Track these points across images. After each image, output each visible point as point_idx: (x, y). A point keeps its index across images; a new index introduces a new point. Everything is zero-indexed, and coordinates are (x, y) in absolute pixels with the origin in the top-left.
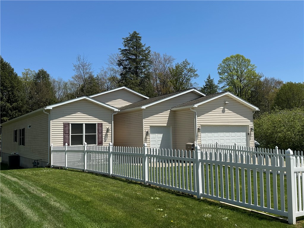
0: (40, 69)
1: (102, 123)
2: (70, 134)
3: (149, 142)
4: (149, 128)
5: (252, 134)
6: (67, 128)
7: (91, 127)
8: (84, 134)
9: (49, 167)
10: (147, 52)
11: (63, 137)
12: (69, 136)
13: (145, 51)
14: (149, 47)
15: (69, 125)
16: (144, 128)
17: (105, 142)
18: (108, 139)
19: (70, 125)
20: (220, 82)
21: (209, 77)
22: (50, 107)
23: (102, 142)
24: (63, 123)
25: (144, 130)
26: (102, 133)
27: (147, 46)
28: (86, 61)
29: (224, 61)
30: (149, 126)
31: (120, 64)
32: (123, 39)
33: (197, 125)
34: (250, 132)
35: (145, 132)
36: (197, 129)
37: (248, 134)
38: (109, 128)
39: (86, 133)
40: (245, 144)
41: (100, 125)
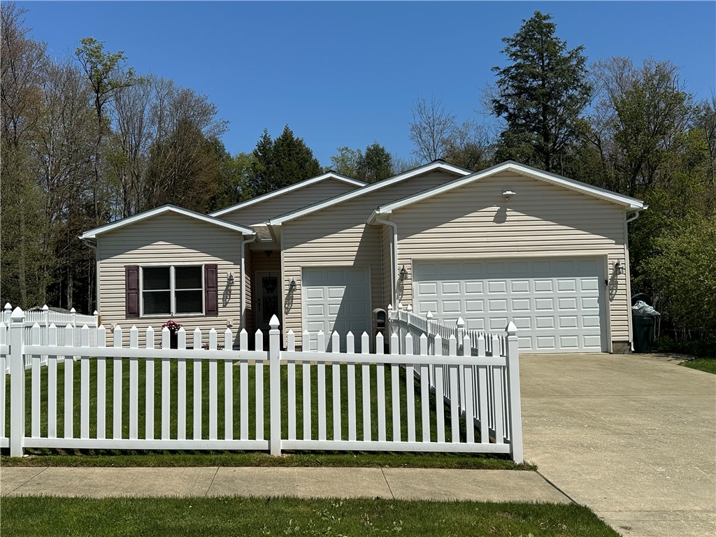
1: (216, 265)
2: (141, 291)
3: (298, 306)
4: (300, 273)
5: (621, 282)
6: (133, 277)
7: (188, 274)
8: (173, 289)
9: (90, 359)
11: (124, 296)
12: (138, 293)
14: (580, 48)
15: (138, 270)
16: (283, 273)
17: (224, 306)
18: (231, 301)
19: (141, 269)
22: (91, 234)
23: (217, 308)
24: (125, 267)
25: (284, 278)
26: (217, 287)
30: (299, 268)
31: (500, 109)
33: (397, 262)
34: (610, 277)
35: (287, 283)
36: (397, 272)
37: (604, 283)
38: (234, 275)
39: (176, 288)
40: (596, 311)
41: (212, 269)
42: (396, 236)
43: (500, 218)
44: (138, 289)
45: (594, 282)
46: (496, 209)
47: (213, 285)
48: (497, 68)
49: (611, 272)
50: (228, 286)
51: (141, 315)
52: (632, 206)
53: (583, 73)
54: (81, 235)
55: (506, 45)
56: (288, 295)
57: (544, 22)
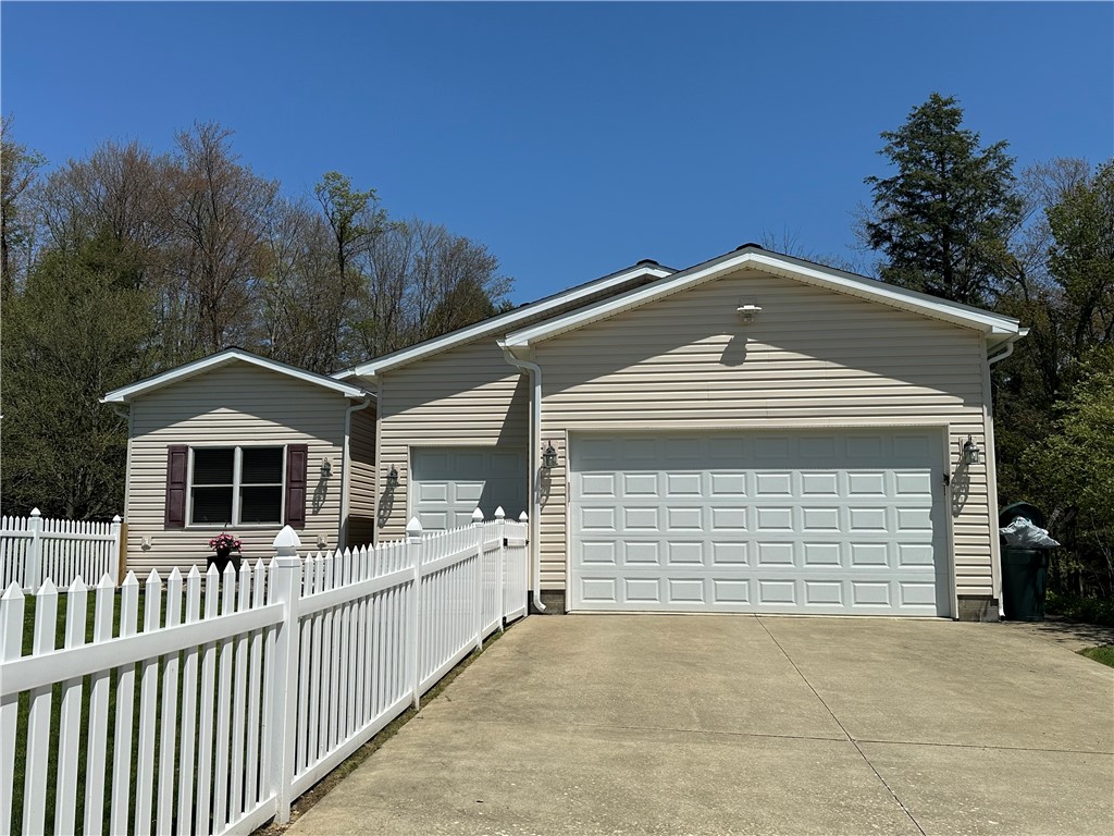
1: (306, 446)
2: (190, 485)
4: (407, 457)
5: (975, 478)
6: (178, 464)
7: (262, 460)
8: (237, 485)
11: (165, 493)
12: (184, 489)
13: (978, 164)
14: (1003, 144)
15: (186, 453)
16: (379, 458)
17: (315, 513)
18: (326, 504)
19: (191, 451)
22: (117, 396)
23: (304, 515)
24: (168, 447)
25: (379, 466)
26: (305, 480)
27: (987, 143)
30: (405, 450)
31: (878, 237)
32: (883, 135)
33: (540, 434)
34: (953, 468)
35: (385, 474)
36: (539, 453)
37: (942, 482)
38: (333, 463)
39: (242, 482)
40: (926, 535)
41: (300, 452)
42: (538, 389)
43: (733, 356)
44: (185, 483)
45: (923, 478)
46: (727, 338)
47: (299, 481)
48: (874, 178)
49: (955, 458)
50: (322, 480)
51: (187, 525)
52: (995, 330)
53: (1007, 182)
54: (103, 397)
55: (886, 143)
56: (386, 494)
57: (945, 108)
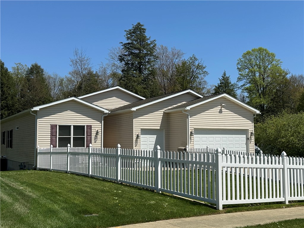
0: (34, 63)
1: (91, 126)
2: (58, 136)
3: (139, 145)
4: (140, 131)
5: (252, 139)
6: (54, 130)
7: (79, 129)
9: (35, 169)
10: (152, 46)
11: (50, 138)
12: (56, 138)
13: (150, 44)
14: (155, 40)
15: (56, 127)
16: (134, 131)
19: (58, 126)
20: (239, 79)
21: (225, 74)
22: (37, 108)
24: (51, 125)
25: (134, 133)
26: (91, 135)
27: (152, 40)
28: (84, 56)
29: (244, 56)
30: (140, 129)
31: (121, 59)
32: (125, 31)
33: (189, 129)
34: (249, 136)
35: (135, 135)
36: (189, 133)
37: (247, 139)
38: (99, 130)
39: (73, 136)
40: (245, 149)
41: (89, 127)
42: (189, 119)
44: (56, 136)
47: (89, 135)
48: (122, 43)
50: (96, 135)
52: (257, 112)
53: (155, 51)
56: (136, 140)
